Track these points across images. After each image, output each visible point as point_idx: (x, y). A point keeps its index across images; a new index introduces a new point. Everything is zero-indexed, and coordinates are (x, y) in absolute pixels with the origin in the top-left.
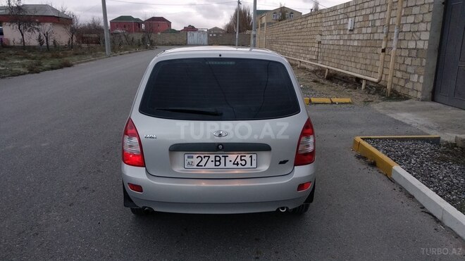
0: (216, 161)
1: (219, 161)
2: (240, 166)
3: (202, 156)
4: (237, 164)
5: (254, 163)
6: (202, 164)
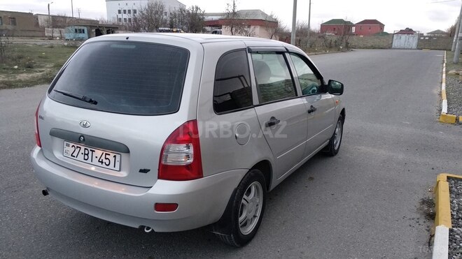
0: (85, 154)
1: (87, 155)
2: (104, 165)
3: (76, 146)
4: (102, 162)
5: (117, 164)
6: (75, 154)
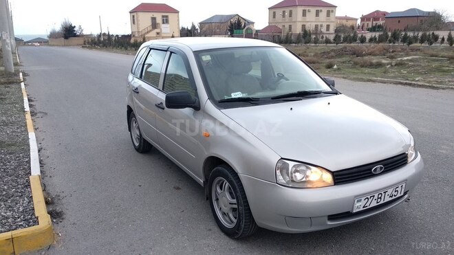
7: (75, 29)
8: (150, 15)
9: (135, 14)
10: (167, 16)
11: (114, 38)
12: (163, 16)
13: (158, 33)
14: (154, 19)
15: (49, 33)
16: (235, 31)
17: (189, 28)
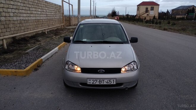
7: (116, 13)
8: (145, 7)
9: (139, 6)
10: (153, 7)
11: (129, 17)
12: (151, 7)
13: (148, 15)
14: (147, 8)
15: (108, 14)
16: (189, 14)
17: (166, 12)
